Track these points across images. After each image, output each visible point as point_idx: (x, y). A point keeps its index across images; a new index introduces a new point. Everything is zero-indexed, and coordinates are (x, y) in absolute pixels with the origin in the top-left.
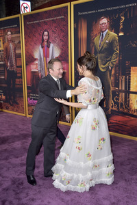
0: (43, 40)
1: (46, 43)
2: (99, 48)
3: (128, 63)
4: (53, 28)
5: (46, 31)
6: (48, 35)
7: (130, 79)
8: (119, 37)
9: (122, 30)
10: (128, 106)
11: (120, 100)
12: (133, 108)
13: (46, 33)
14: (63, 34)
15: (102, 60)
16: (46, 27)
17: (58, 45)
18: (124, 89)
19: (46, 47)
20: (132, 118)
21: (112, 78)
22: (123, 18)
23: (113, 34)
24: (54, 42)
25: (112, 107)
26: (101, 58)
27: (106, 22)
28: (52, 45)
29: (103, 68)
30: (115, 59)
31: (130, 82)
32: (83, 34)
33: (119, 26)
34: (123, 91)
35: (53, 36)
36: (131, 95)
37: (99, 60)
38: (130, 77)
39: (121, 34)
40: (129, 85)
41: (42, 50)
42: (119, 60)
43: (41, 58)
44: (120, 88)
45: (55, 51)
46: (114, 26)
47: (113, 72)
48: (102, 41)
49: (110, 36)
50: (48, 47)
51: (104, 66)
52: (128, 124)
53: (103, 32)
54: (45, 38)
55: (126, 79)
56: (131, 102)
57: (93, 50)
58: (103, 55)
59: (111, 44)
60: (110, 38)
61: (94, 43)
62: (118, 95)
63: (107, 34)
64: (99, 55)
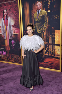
0: (4, 15)
1: (5, 17)
2: (36, 20)
3: (53, 28)
4: (9, 7)
5: (5, 9)
6: (7, 12)
7: (54, 37)
8: (48, 13)
9: (50, 9)
10: (54, 53)
11: (49, 49)
12: (57, 54)
13: (5, 11)
14: (15, 11)
15: (39, 27)
16: (5, 7)
17: (13, 18)
18: (51, 43)
19: (6, 20)
20: (57, 59)
21: (44, 37)
22: (50, 1)
23: (44, 11)
24: (11, 16)
25: (45, 53)
26: (38, 26)
27: (40, 4)
28: (9, 18)
29: (39, 31)
30: (46, 26)
31: (54, 39)
32: (27, 11)
33: (48, 6)
34: (51, 44)
35: (10, 13)
36: (55, 46)
37: (37, 27)
38: (54, 36)
39: (49, 11)
40: (54, 40)
41: (3, 21)
42: (48, 26)
43: (3, 26)
44: (49, 43)
45: (11, 22)
46: (45, 7)
47: (45, 34)
48: (38, 15)
49: (43, 12)
50: (7, 19)
51: (40, 30)
52: (54, 63)
53: (38, 10)
54: (5, 14)
55: (52, 37)
56: (55, 50)
57: (33, 21)
58: (39, 24)
59: (43, 17)
60: (43, 14)
61: (34, 17)
62: (48, 47)
63: (41, 11)
64: (37, 24)
